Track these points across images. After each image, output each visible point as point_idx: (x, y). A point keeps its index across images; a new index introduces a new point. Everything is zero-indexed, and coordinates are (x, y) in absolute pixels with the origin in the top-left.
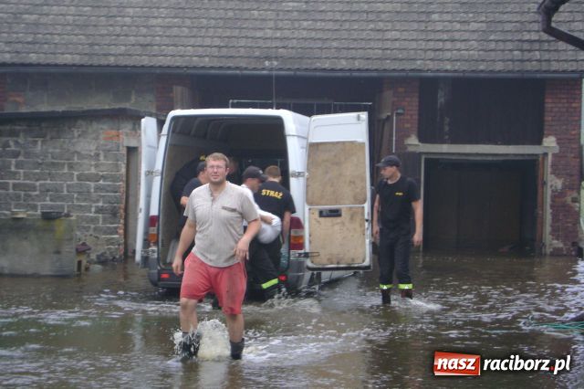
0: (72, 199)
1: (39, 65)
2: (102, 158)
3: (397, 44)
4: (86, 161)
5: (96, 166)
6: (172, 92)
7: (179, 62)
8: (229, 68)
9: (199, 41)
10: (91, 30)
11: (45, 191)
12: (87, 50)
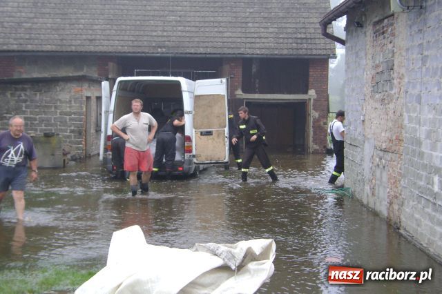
0: (56, 125)
1: (33, 51)
2: (73, 102)
3: (230, 40)
4: (64, 105)
5: (70, 107)
6: (107, 65)
7: (111, 49)
8: (139, 52)
9: (121, 38)
10: (61, 32)
11: (42, 121)
12: (59, 43)
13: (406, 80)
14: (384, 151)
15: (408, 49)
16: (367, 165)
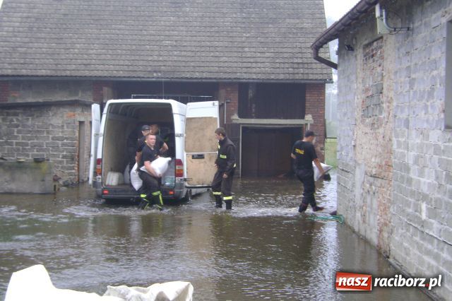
0: (48, 150)
1: (28, 76)
2: (65, 127)
3: (226, 64)
4: (56, 129)
5: (62, 132)
6: (102, 90)
7: (106, 74)
8: (134, 77)
9: (117, 62)
10: (56, 57)
11: (34, 146)
12: (54, 67)
13: (395, 104)
14: (374, 176)
15: (396, 72)
16: (358, 191)
